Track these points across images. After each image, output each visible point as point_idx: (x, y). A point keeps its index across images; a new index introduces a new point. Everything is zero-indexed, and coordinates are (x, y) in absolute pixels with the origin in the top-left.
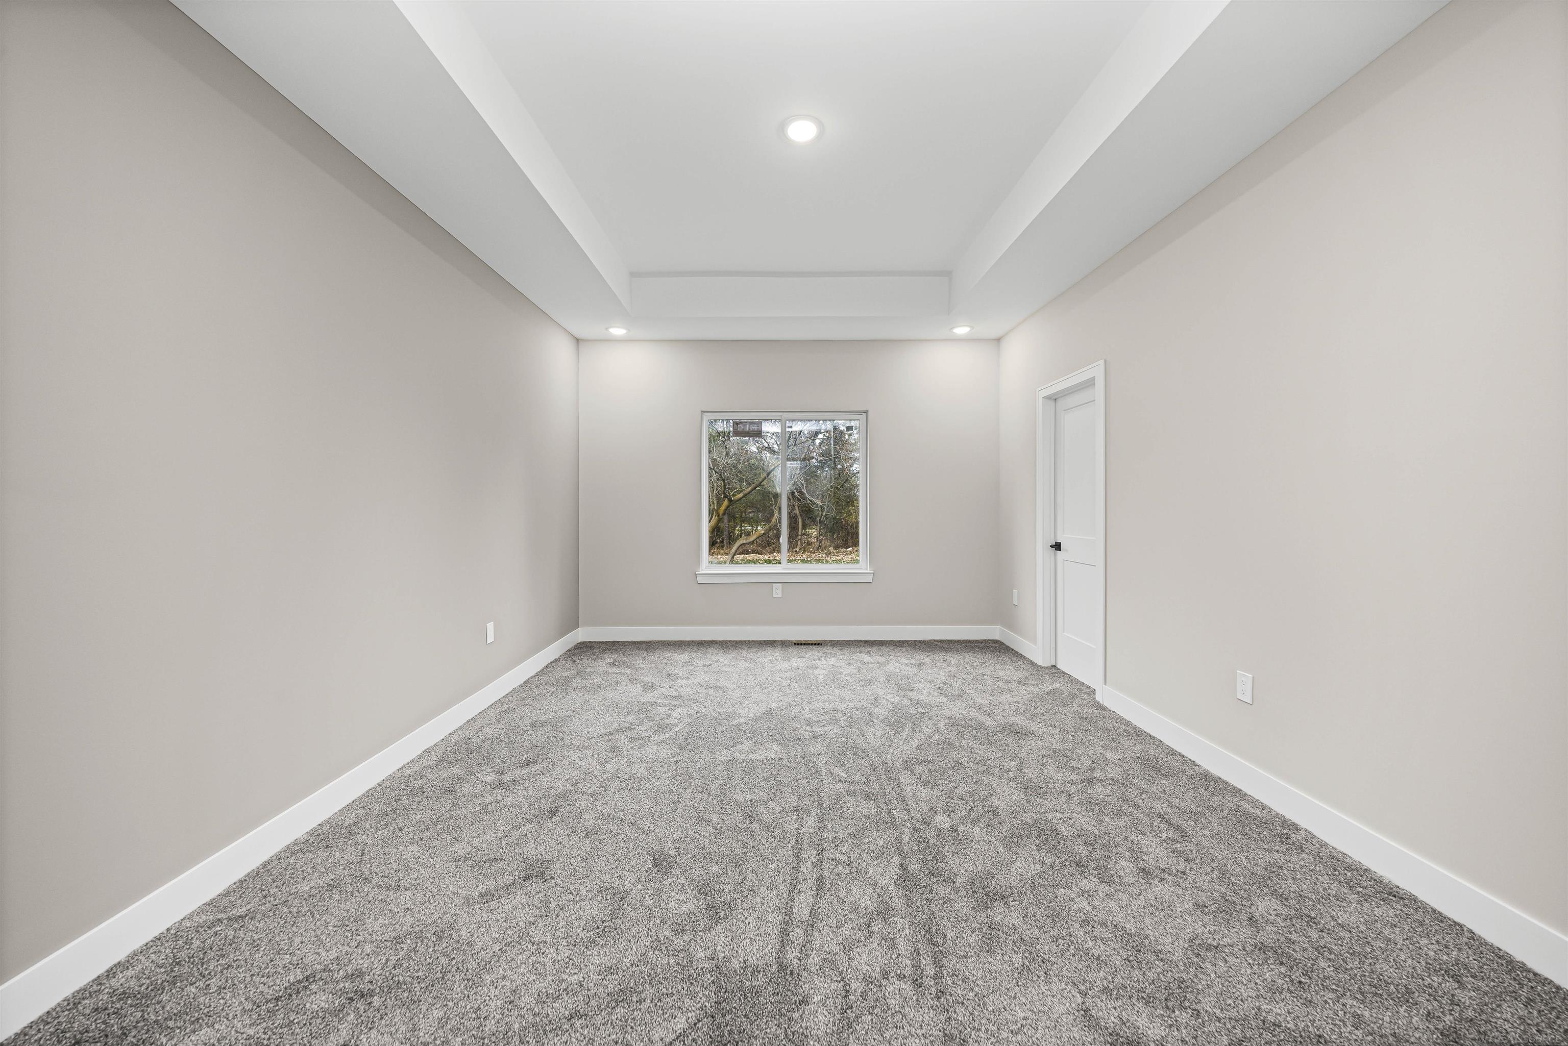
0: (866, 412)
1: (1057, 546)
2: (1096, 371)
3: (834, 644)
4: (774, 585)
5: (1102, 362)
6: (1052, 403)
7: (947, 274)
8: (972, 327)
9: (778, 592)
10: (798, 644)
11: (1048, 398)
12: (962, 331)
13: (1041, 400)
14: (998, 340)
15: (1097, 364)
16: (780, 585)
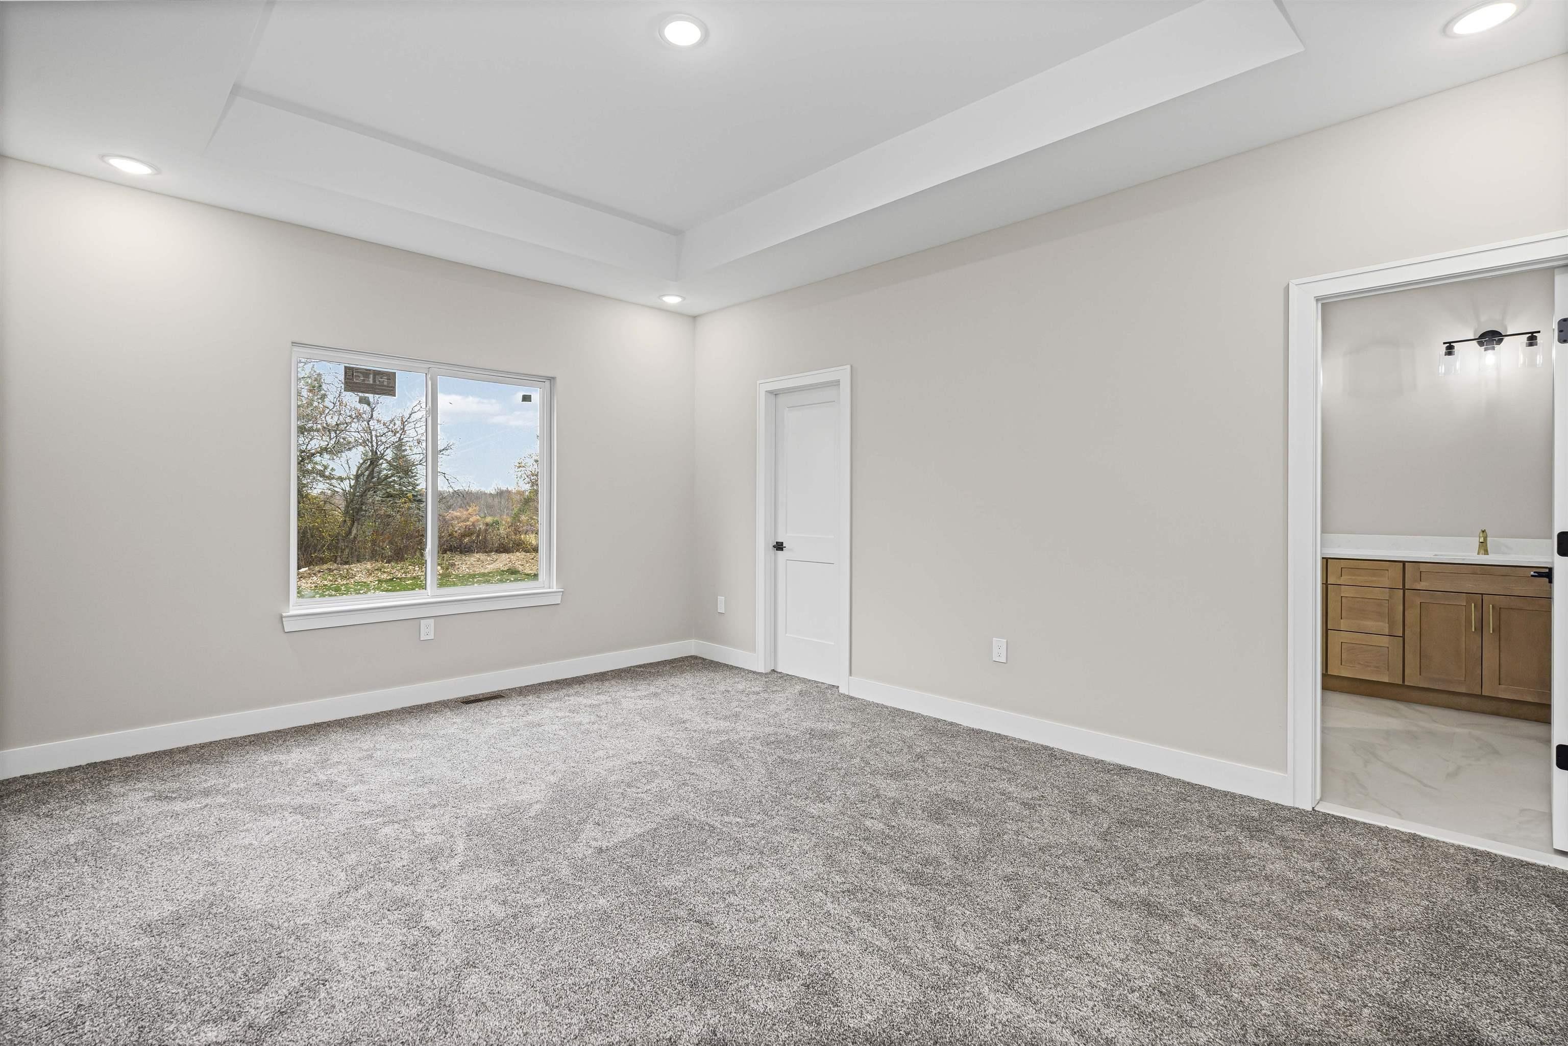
0: (552, 379)
1: (779, 546)
2: (843, 374)
3: (523, 691)
4: (422, 621)
5: (848, 367)
6: (773, 397)
7: (677, 232)
8: (684, 298)
9: (428, 630)
10: (469, 701)
11: (770, 392)
12: (672, 300)
13: (763, 394)
14: (694, 318)
15: (845, 367)
16: (432, 620)
